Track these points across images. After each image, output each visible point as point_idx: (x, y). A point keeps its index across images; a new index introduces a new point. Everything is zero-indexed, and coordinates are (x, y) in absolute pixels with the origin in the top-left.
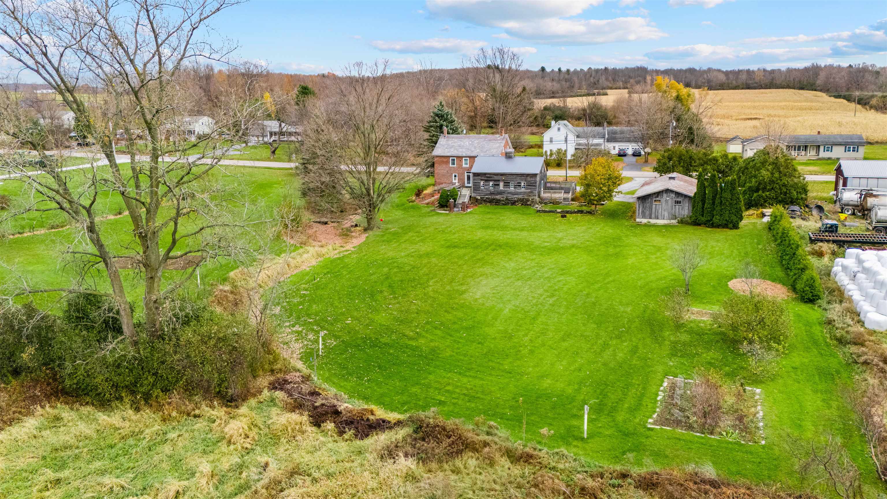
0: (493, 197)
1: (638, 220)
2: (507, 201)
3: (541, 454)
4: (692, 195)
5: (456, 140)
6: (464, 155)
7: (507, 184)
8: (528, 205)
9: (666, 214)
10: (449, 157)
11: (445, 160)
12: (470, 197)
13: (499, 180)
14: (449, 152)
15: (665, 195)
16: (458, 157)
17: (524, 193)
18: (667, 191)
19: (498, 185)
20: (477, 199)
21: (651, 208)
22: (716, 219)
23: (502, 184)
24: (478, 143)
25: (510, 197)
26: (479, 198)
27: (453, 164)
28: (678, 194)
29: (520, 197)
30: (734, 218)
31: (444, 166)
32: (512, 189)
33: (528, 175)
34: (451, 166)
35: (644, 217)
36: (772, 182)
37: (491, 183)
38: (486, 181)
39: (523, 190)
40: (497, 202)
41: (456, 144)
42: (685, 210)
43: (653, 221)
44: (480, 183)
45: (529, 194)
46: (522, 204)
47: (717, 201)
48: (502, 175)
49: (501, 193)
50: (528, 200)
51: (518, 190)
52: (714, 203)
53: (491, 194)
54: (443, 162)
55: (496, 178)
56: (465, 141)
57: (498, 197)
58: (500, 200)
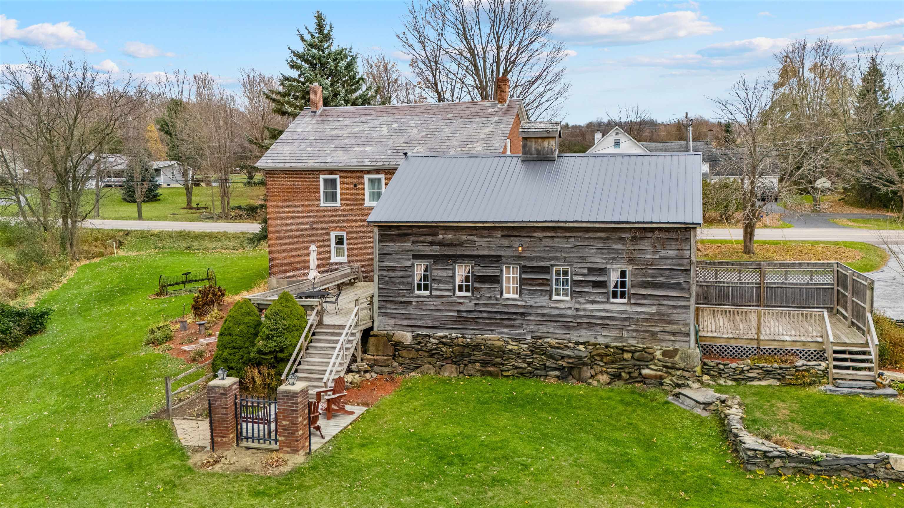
0: (472, 335)
2: (537, 359)
5: (348, 122)
6: (367, 163)
7: (536, 278)
8: (644, 380)
10: (315, 172)
11: (302, 184)
12: (367, 334)
13: (497, 259)
14: (316, 156)
16: (344, 172)
17: (624, 320)
19: (496, 280)
20: (398, 345)
23: (510, 277)
24: (421, 127)
25: (554, 337)
26: (407, 337)
27: (331, 197)
29: (604, 337)
31: (299, 204)
32: (562, 299)
33: (642, 233)
34: (323, 204)
37: (462, 273)
38: (437, 259)
39: (617, 304)
40: (491, 362)
41: (346, 133)
44: (409, 269)
45: (647, 328)
46: (616, 377)
48: (512, 231)
49: (508, 317)
50: (645, 359)
51: (594, 307)
53: (464, 320)
54: (296, 191)
55: (483, 245)
56: (376, 122)
57: (495, 337)
58: (502, 352)
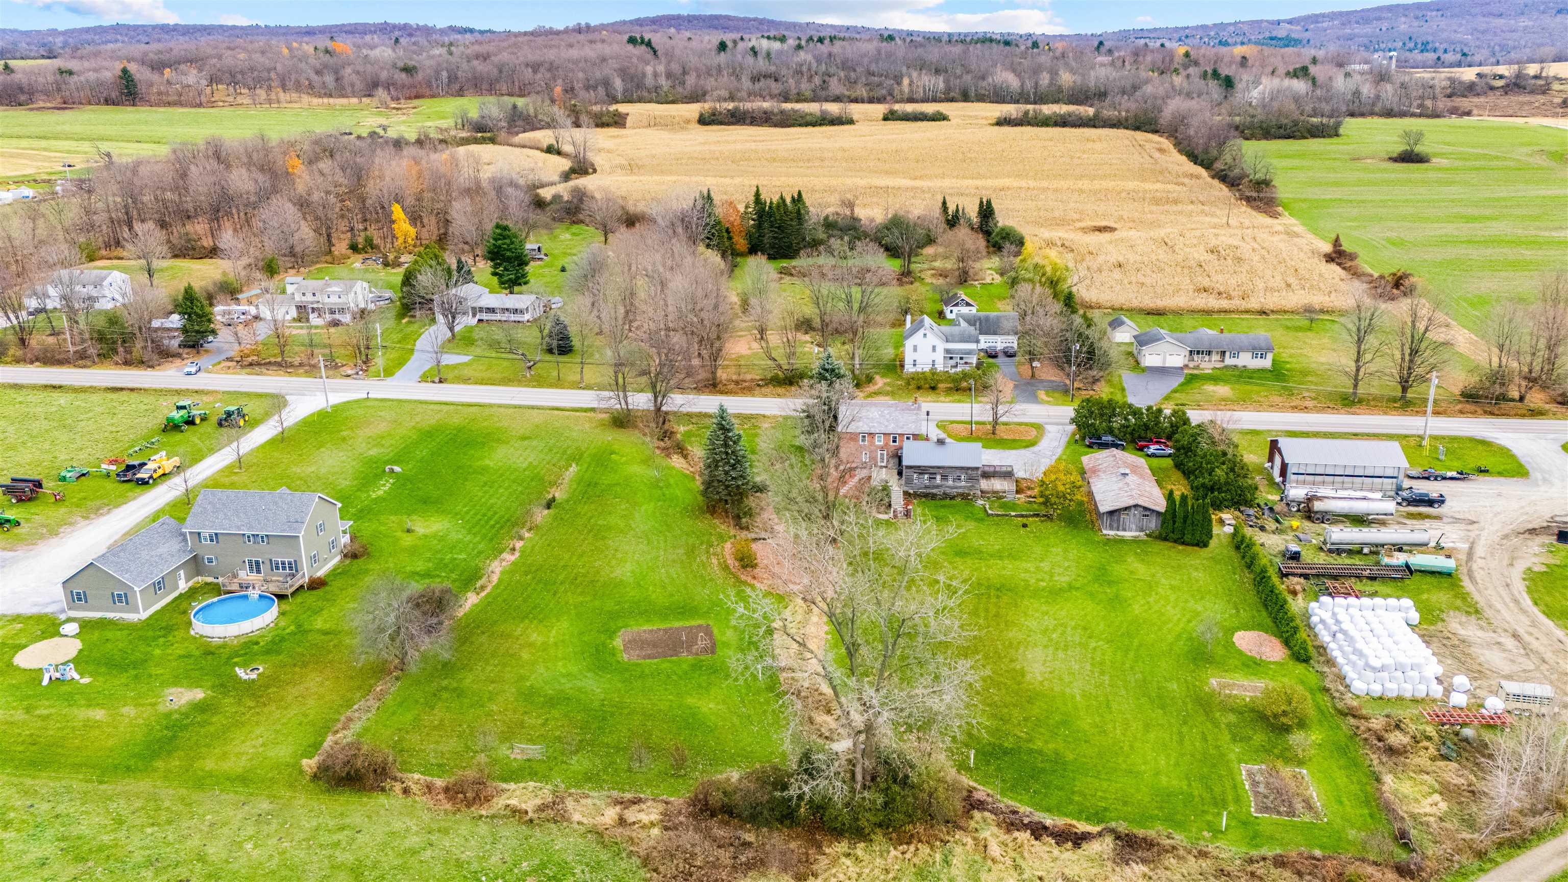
0: (928, 491)
1: (1105, 532)
2: (945, 496)
3: (1210, 849)
4: (1163, 510)
6: (878, 431)
7: (944, 478)
8: (969, 499)
9: (1134, 527)
10: (859, 434)
11: (854, 437)
12: (903, 492)
13: (935, 474)
14: (855, 427)
15: (1133, 510)
16: (869, 434)
17: (965, 487)
18: (1136, 506)
19: (935, 478)
20: (910, 494)
21: (1119, 520)
22: (1187, 538)
23: (938, 477)
25: (948, 491)
26: (912, 492)
27: (863, 441)
28: (1145, 509)
29: (960, 491)
30: (1204, 537)
31: (852, 443)
32: (950, 483)
33: (968, 468)
34: (860, 443)
35: (1111, 528)
36: (1227, 483)
37: (926, 476)
38: (921, 474)
39: (963, 484)
40: (933, 497)
41: (863, 416)
42: (1153, 524)
43: (1121, 533)
44: (913, 476)
45: (970, 488)
46: (962, 499)
47: (1189, 522)
48: (939, 467)
49: (938, 487)
50: (969, 495)
51: (958, 484)
52: (1185, 522)
53: (926, 487)
54: (851, 439)
55: (932, 471)
57: (934, 491)
58: (936, 495)
